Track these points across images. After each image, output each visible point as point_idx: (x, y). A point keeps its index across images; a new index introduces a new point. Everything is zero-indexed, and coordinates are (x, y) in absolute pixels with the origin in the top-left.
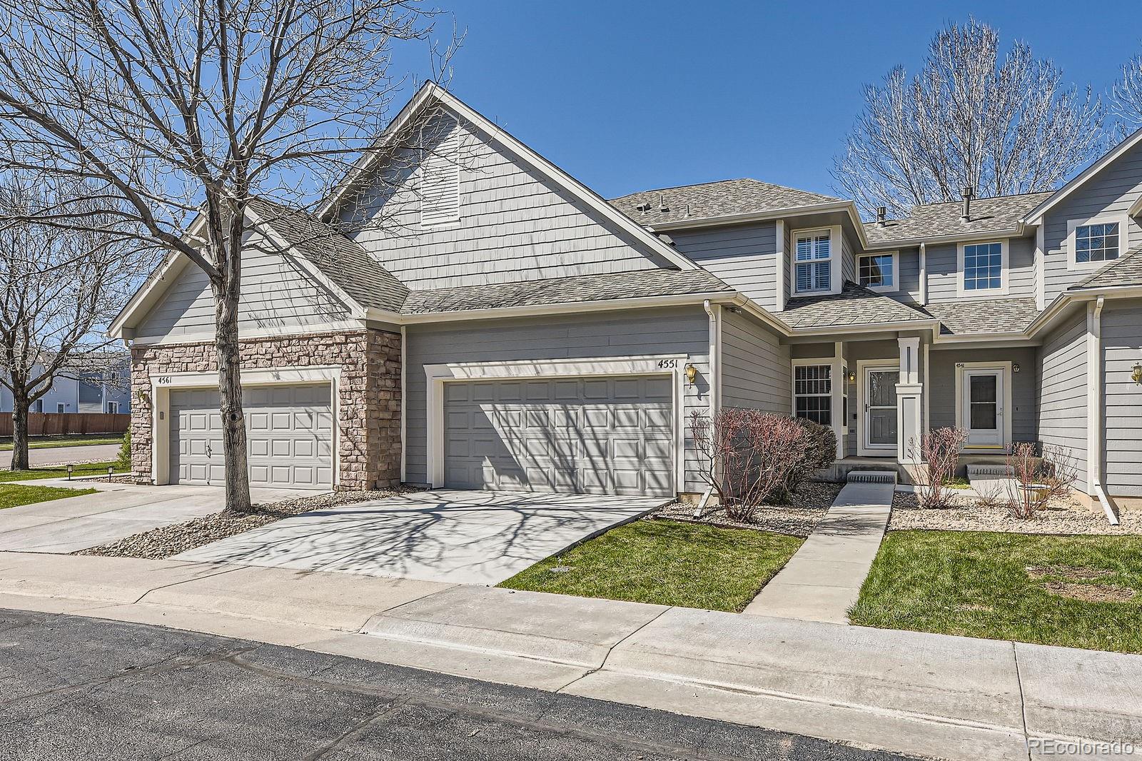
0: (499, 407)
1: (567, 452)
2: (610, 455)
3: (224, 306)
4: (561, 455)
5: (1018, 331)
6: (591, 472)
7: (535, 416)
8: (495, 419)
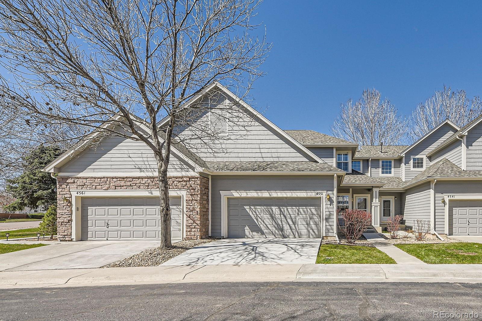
0: (252, 207)
1: (280, 224)
2: (297, 225)
3: (163, 164)
4: (278, 224)
5: (401, 187)
6: (290, 230)
7: (267, 211)
8: (251, 212)
